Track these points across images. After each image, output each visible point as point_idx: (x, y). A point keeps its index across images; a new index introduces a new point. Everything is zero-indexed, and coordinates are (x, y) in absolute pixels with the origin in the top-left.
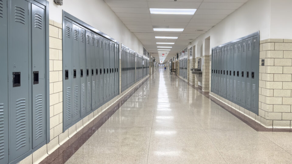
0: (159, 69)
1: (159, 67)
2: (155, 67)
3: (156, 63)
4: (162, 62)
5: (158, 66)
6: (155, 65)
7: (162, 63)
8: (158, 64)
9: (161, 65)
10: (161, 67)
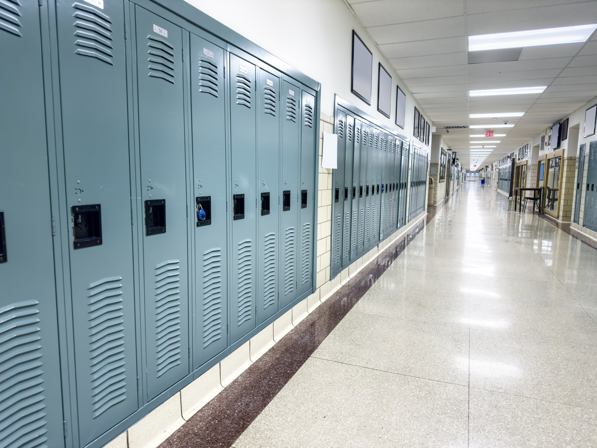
0: (467, 185)
1: (467, 179)
2: (456, 181)
3: (460, 169)
4: (475, 166)
5: (465, 177)
6: (456, 175)
7: (475, 169)
8: (464, 171)
9: (473, 174)
10: (473, 179)
